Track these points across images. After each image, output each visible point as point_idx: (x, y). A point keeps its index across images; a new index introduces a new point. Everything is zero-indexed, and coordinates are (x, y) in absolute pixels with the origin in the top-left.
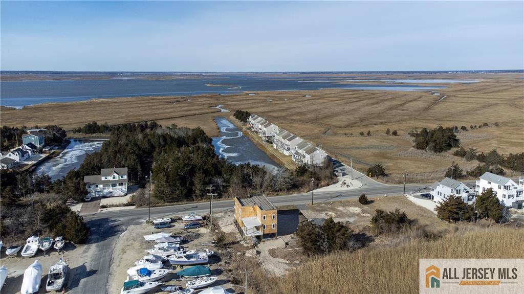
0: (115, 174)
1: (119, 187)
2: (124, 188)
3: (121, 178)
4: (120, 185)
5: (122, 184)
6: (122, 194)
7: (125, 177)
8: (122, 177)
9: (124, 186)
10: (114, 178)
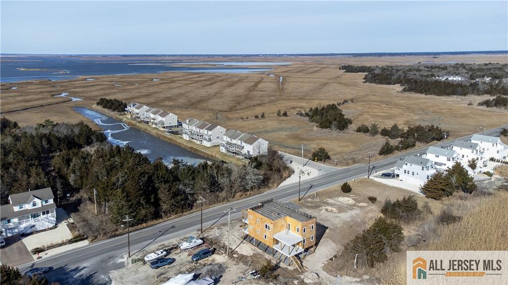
0: (36, 200)
1: (42, 217)
2: (52, 217)
3: (44, 204)
4: (44, 213)
5: (48, 212)
6: (51, 226)
7: (51, 201)
8: (46, 202)
9: (50, 214)
10: (34, 205)
